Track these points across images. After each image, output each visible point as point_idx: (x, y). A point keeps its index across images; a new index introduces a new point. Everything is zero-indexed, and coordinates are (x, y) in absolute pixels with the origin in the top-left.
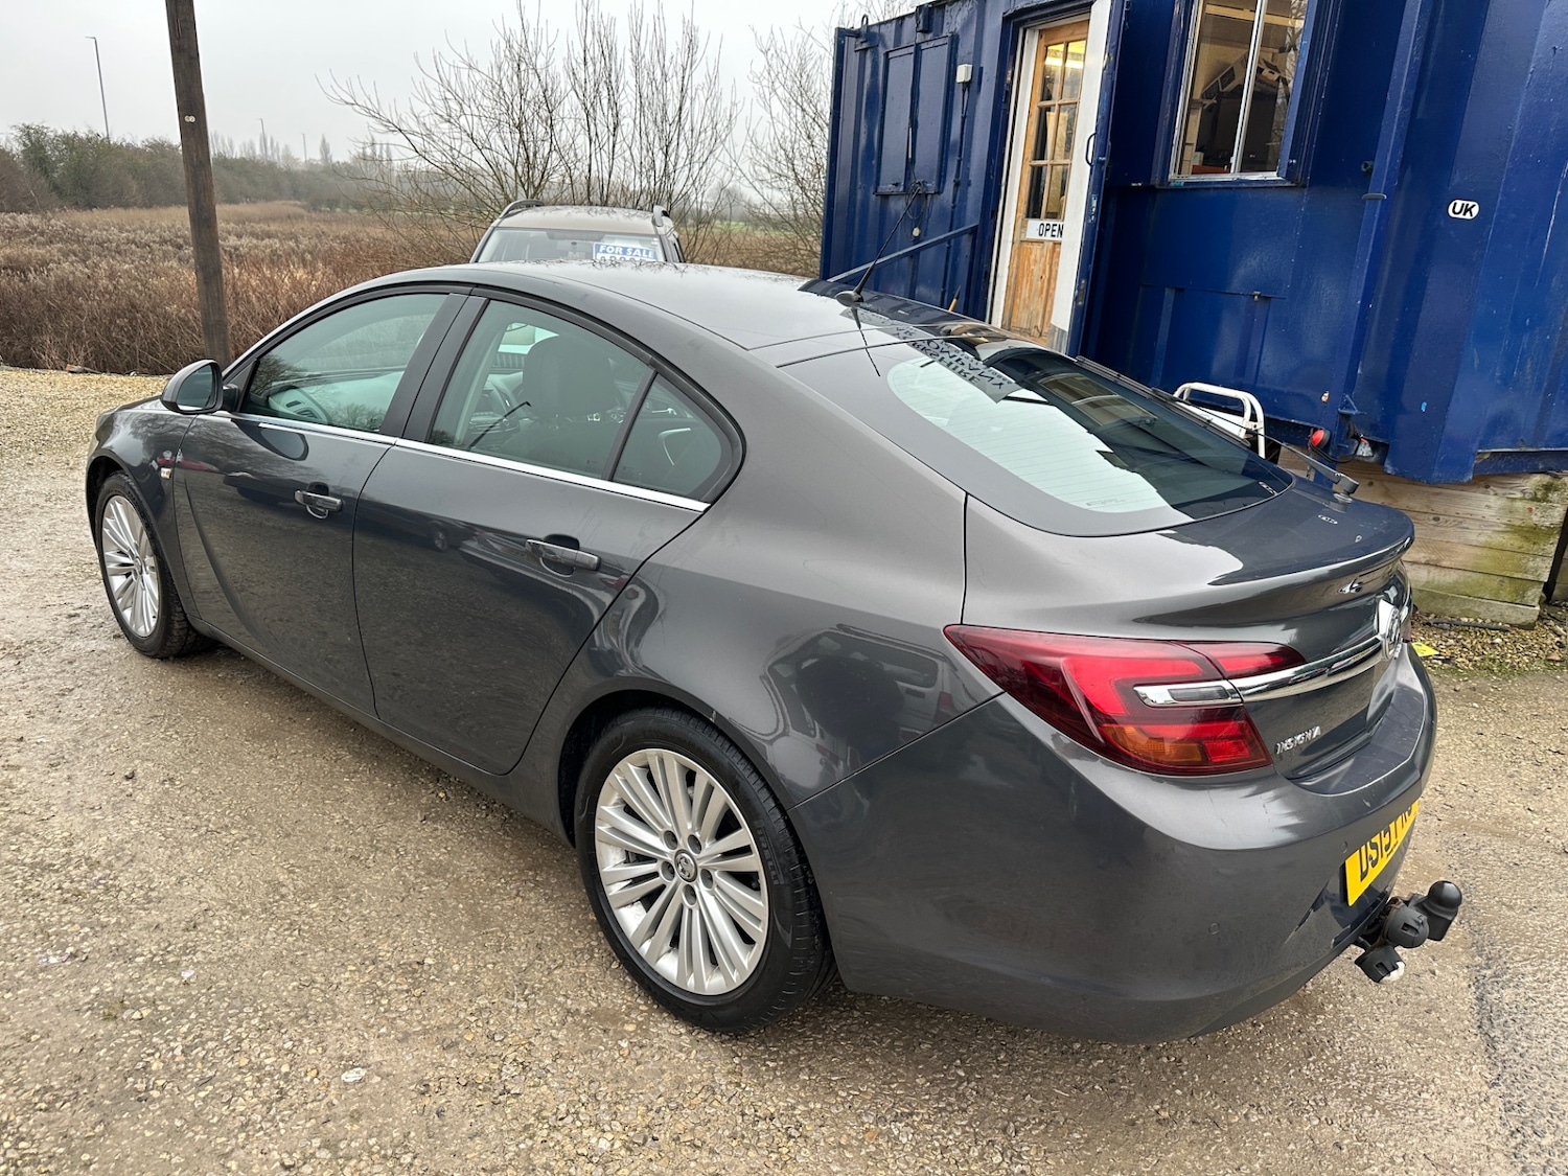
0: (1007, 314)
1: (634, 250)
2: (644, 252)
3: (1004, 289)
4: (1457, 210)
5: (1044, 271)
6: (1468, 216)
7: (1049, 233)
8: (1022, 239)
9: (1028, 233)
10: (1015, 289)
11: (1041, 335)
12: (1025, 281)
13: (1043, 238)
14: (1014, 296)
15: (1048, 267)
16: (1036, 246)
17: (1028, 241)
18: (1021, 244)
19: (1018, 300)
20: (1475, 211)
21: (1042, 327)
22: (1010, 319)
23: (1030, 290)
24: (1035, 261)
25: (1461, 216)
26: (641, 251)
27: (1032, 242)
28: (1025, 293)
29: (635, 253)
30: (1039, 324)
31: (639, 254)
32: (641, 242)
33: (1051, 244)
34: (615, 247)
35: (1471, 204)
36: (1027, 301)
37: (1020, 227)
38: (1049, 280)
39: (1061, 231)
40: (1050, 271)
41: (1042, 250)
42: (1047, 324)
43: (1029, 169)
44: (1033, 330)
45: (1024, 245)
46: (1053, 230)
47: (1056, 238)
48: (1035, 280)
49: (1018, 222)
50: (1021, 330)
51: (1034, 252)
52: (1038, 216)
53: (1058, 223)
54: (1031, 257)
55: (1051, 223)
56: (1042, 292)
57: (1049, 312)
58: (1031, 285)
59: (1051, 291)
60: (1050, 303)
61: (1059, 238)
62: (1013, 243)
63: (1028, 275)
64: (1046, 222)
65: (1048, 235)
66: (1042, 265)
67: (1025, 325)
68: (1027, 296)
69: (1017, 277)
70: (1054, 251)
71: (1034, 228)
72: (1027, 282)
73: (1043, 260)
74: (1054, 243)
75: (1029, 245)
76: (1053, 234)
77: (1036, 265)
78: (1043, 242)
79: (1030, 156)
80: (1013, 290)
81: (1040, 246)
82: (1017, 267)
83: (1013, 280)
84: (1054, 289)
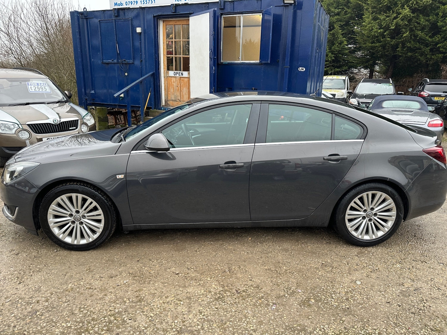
0: (166, 96)
1: (41, 84)
2: (44, 84)
3: (164, 90)
4: (300, 69)
5: (178, 85)
6: (303, 70)
7: (178, 74)
8: (168, 76)
9: (169, 74)
10: (168, 89)
11: (180, 101)
12: (171, 87)
13: (176, 76)
14: (168, 91)
15: (179, 84)
16: (173, 78)
17: (170, 77)
18: (167, 77)
19: (169, 92)
20: (304, 69)
21: (180, 99)
22: (167, 97)
23: (174, 90)
24: (174, 82)
25: (301, 70)
26: (43, 84)
27: (171, 77)
28: (172, 90)
29: (41, 85)
30: (179, 98)
31: (43, 85)
32: (42, 81)
33: (179, 77)
34: (34, 83)
35: (303, 68)
36: (173, 93)
37: (166, 73)
38: (180, 87)
39: (182, 74)
40: (180, 84)
41: (176, 79)
42: (182, 98)
43: (166, 57)
44: (177, 100)
45: (169, 78)
46: (179, 74)
47: (181, 76)
48: (175, 87)
49: (166, 71)
50: (172, 100)
51: (174, 79)
52: (173, 70)
53: (181, 72)
54: (172, 81)
55: (178, 72)
56: (178, 90)
57: (182, 95)
58: (174, 88)
59: (181, 90)
60: (182, 93)
61: (182, 76)
62: (164, 77)
63: (172, 86)
64: (176, 72)
65: (178, 75)
66: (177, 83)
67: (174, 99)
68: (173, 91)
69: (167, 86)
70: (180, 79)
71: (171, 73)
72: (172, 88)
73: (177, 82)
74: (180, 77)
75: (170, 78)
76: (180, 75)
77: (175, 83)
78: (176, 77)
79: (166, 54)
80: (167, 90)
81: (175, 78)
82: (167, 84)
83: (166, 87)
84: (183, 89)
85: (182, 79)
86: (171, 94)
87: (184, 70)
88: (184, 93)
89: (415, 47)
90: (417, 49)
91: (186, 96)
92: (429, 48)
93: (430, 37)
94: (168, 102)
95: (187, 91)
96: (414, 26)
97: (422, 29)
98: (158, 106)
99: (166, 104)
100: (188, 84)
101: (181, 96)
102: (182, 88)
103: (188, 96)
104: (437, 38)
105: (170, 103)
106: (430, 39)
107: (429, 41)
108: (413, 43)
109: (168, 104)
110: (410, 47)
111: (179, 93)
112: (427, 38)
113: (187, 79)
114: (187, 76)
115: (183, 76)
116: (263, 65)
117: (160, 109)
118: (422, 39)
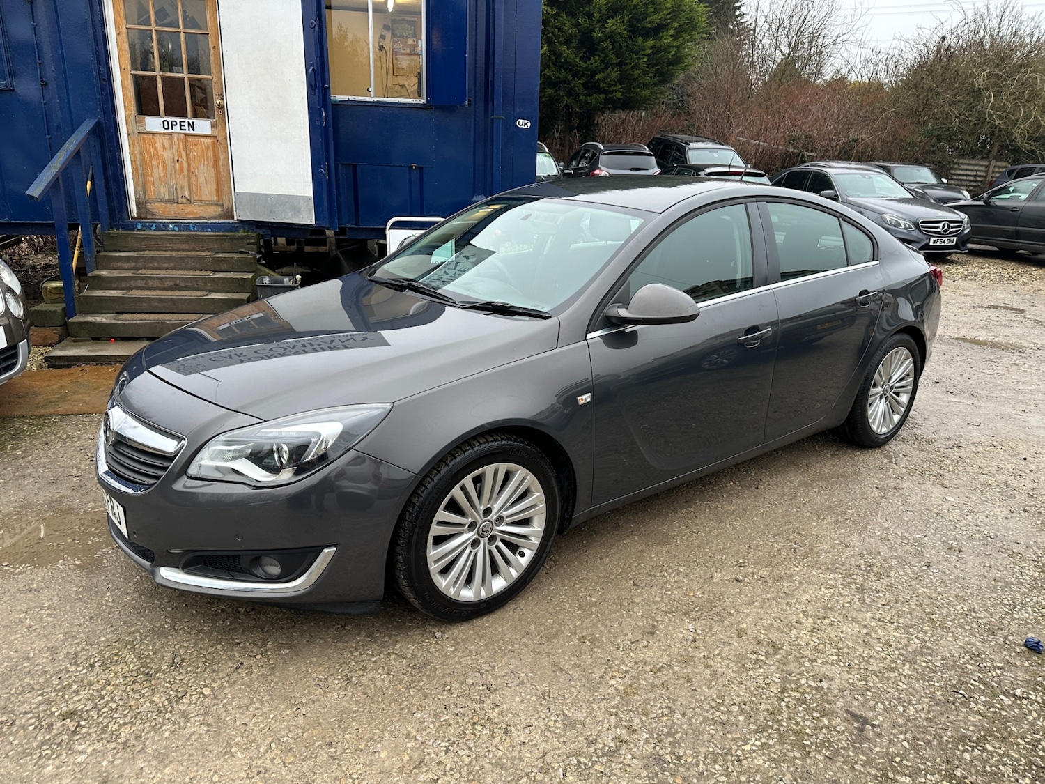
0: (139, 189)
5: (180, 155)
6: (526, 127)
7: (177, 127)
8: (141, 130)
9: (147, 126)
10: (145, 169)
11: (191, 202)
12: (155, 163)
13: (169, 130)
14: (145, 175)
15: (183, 153)
16: (159, 136)
17: (149, 133)
18: (140, 135)
19: (150, 178)
20: (529, 124)
21: (190, 195)
22: (144, 193)
23: (165, 169)
24: (164, 149)
25: (523, 127)
27: (153, 134)
28: (159, 172)
30: (186, 194)
33: (182, 136)
35: (526, 122)
36: (163, 179)
37: (134, 122)
38: (187, 162)
39: (192, 126)
40: (187, 156)
41: (171, 140)
42: (196, 193)
43: (130, 77)
44: (180, 199)
45: (145, 136)
46: (181, 126)
47: (187, 132)
48: (169, 163)
49: (132, 118)
50: (162, 200)
51: (161, 142)
52: (157, 114)
53: (187, 120)
54: (159, 145)
55: (178, 120)
56: (181, 170)
57: (196, 185)
58: (164, 165)
59: (192, 170)
60: (194, 178)
61: (191, 132)
62: (129, 135)
63: (158, 159)
64: (170, 119)
65: (177, 129)
66: (175, 151)
67: (167, 197)
68: (162, 174)
69: (142, 160)
70: (187, 141)
71: (153, 123)
72: (158, 164)
73: (175, 148)
74: (186, 135)
75: (151, 136)
76: (186, 127)
77: (166, 151)
78: (170, 134)
79: (129, 67)
80: (139, 171)
81: (167, 137)
82: (142, 154)
83: (138, 163)
84: (197, 168)
85: (190, 139)
86: (157, 181)
87: (195, 116)
88: (201, 180)
89: (558, 77)
90: (561, 82)
91: (209, 186)
92: (581, 81)
93: (582, 59)
94: (149, 206)
95: (213, 172)
96: (554, 35)
97: (568, 42)
98: (122, 219)
99: (143, 210)
100: (214, 152)
101: (194, 189)
102: (193, 165)
103: (214, 186)
104: (595, 62)
105: (156, 208)
106: (583, 64)
107: (580, 67)
108: (553, 69)
109: (147, 211)
110: (550, 77)
111: (186, 180)
112: (578, 60)
113: (209, 140)
114: (209, 133)
115: (196, 132)
116: (433, 111)
117: (131, 227)
118: (568, 62)
